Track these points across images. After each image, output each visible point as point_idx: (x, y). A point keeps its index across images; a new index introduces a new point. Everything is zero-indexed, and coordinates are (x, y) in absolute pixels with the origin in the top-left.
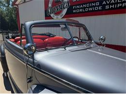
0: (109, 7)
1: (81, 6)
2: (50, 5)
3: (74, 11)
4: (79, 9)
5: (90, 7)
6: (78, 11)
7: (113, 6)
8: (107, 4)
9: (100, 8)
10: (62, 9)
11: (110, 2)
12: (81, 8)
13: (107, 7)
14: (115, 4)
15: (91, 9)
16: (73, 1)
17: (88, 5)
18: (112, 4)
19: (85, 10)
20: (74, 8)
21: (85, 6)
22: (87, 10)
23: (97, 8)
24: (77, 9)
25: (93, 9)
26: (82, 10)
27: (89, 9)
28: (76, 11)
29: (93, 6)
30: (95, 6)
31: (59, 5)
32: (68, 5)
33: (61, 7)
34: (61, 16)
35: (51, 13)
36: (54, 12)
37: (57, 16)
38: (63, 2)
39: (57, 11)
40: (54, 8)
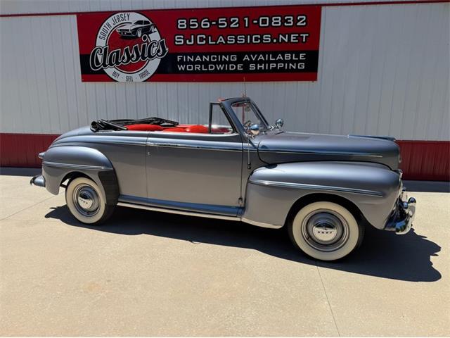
0: (256, 67)
1: (198, 58)
2: (101, 42)
3: (181, 68)
4: (194, 63)
5: (218, 63)
6: (190, 68)
7: (263, 66)
8: (251, 62)
9: (239, 67)
10: (144, 58)
11: (257, 57)
12: (198, 62)
13: (252, 67)
14: (265, 62)
15: (220, 67)
16: (176, 43)
17: (213, 58)
18: (261, 62)
19: (208, 68)
20: (179, 59)
21: (208, 60)
22: (211, 68)
23: (232, 67)
24: (187, 63)
25: (225, 67)
26: (201, 68)
27: (216, 67)
28: (186, 67)
29: (225, 62)
30: (230, 62)
31: (136, 48)
32: (161, 51)
33: (140, 54)
34: (142, 76)
35: (105, 66)
36: (117, 63)
37: (128, 75)
38: (147, 42)
39: (128, 61)
40: (118, 52)
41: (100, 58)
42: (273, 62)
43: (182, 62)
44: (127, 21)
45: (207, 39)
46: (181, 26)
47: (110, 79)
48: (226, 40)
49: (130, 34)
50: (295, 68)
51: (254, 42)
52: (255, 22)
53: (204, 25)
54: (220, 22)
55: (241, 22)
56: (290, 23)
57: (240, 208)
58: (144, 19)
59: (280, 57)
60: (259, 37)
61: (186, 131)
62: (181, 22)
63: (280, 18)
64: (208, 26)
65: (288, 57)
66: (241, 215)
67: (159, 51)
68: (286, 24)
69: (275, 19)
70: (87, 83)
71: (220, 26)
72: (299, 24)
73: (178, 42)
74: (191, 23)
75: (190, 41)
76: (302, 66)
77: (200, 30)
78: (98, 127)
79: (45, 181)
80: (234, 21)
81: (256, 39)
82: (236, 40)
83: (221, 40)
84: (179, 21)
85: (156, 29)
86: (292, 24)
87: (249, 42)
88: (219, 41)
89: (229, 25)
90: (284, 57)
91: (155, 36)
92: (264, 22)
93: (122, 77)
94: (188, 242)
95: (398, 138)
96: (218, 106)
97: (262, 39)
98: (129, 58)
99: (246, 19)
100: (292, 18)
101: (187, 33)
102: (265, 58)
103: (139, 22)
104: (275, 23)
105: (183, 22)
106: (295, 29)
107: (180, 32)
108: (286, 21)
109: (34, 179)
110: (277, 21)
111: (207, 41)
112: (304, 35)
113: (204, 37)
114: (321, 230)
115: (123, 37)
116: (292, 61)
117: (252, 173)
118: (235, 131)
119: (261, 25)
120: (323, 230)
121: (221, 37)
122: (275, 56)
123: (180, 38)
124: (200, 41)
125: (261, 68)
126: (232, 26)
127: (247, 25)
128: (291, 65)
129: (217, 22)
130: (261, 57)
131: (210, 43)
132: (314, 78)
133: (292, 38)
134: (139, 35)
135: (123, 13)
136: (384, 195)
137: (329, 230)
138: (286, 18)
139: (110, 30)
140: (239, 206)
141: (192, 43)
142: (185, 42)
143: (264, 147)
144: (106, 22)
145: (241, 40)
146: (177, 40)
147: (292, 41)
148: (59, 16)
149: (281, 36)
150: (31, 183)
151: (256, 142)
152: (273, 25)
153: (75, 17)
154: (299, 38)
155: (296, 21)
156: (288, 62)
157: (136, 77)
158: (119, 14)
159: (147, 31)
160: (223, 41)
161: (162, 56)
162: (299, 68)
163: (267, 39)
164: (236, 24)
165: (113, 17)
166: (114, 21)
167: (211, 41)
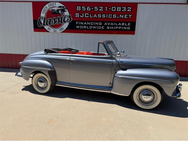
0: (110, 28)
1: (85, 23)
2: (43, 15)
3: (78, 27)
4: (83, 25)
5: (93, 25)
6: (82, 27)
7: (113, 28)
8: (108, 25)
9: (103, 28)
10: (61, 22)
11: (110, 24)
12: (85, 25)
13: (108, 28)
14: (114, 26)
15: (94, 27)
16: (76, 16)
17: (92, 23)
18: (112, 26)
19: (89, 28)
20: (77, 23)
21: (89, 24)
22: (91, 27)
23: (100, 28)
24: (80, 25)
25: (96, 27)
26: (86, 27)
27: (93, 27)
28: (80, 27)
29: (97, 25)
30: (99, 25)
31: (58, 18)
32: (69, 19)
33: (60, 20)
34: (61, 30)
35: (44, 25)
36: (50, 24)
37: (55, 29)
38: (63, 15)
39: (54, 23)
40: (50, 19)
41: (42, 22)
42: (117, 26)
43: (78, 25)
44: (55, 6)
45: (89, 15)
46: (78, 9)
47: (46, 31)
48: (97, 16)
49: (56, 12)
50: (126, 29)
51: (109, 17)
52: (110, 9)
53: (88, 9)
54: (95, 8)
55: (104, 9)
56: (124, 10)
57: (110, 87)
58: (62, 5)
59: (120, 24)
60: (111, 15)
61: (84, 54)
62: (78, 8)
63: (120, 8)
64: (90, 10)
65: (123, 24)
66: (111, 90)
67: (68, 19)
68: (123, 10)
69: (118, 8)
70: (36, 32)
71: (95, 10)
72: (128, 11)
73: (77, 16)
74: (83, 8)
75: (82, 16)
76: (129, 28)
77: (86, 11)
78: (47, 51)
79: (22, 74)
80: (101, 8)
81: (110, 16)
82: (102, 16)
83: (95, 16)
84: (77, 7)
85: (67, 10)
86: (125, 10)
87: (107, 17)
88: (94, 16)
89: (99, 10)
90: (121, 24)
91: (67, 13)
92: (114, 9)
93: (52, 30)
94: (87, 101)
95: (175, 59)
96: (102, 44)
97: (112, 16)
98: (55, 22)
99: (106, 7)
100: (125, 8)
101: (81, 12)
102: (114, 24)
103: (60, 7)
104: (118, 10)
105: (79, 8)
106: (126, 13)
107: (78, 12)
108: (123, 9)
109: (17, 73)
110: (119, 9)
111: (89, 16)
112: (130, 15)
113: (88, 14)
114: (145, 97)
115: (53, 13)
116: (125, 26)
117: (116, 72)
118: (109, 55)
119: (112, 10)
120: (146, 97)
121: (95, 15)
122: (118, 24)
123: (78, 14)
124: (86, 16)
125: (112, 29)
126: (100, 10)
127: (106, 10)
128: (124, 27)
129: (94, 8)
130: (112, 24)
131: (90, 17)
132: (134, 33)
133: (125, 16)
134: (60, 12)
135: (53, 3)
136: (173, 83)
137: (149, 97)
138: (123, 8)
139: (47, 9)
140: (110, 86)
141: (83, 17)
142: (80, 16)
143: (121, 61)
144: (45, 6)
145: (104, 16)
146: (76, 15)
147: (125, 17)
148: (24, 2)
149: (120, 15)
150: (16, 75)
151: (118, 60)
152: (117, 10)
153: (31, 3)
154: (128, 16)
155: (127, 9)
156: (123, 26)
157: (58, 30)
158: (51, 3)
159: (63, 11)
160: (96, 16)
161: (69, 21)
162: (128, 29)
163: (115, 16)
164: (102, 9)
165: (48, 4)
166: (49, 5)
167: (91, 16)
